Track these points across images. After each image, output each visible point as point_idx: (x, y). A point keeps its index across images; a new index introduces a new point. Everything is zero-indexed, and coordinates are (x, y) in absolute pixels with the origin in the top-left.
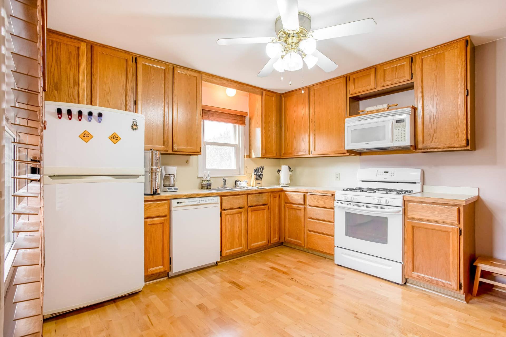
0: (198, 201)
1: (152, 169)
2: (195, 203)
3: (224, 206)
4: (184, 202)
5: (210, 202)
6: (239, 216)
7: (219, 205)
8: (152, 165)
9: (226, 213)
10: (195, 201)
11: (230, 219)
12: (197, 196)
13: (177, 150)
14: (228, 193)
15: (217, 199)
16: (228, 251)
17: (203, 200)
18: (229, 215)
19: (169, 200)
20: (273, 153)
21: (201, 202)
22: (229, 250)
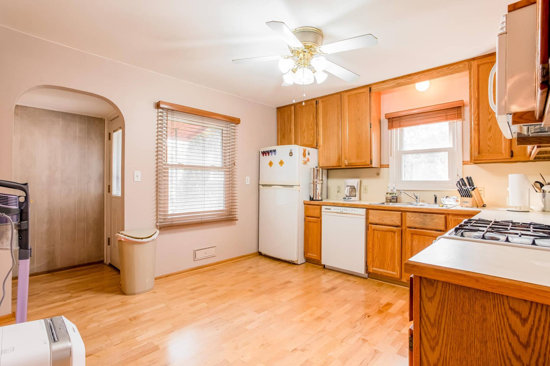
0: (342, 209)
1: (313, 181)
2: (339, 211)
3: (371, 220)
4: (330, 209)
5: (353, 212)
6: (391, 235)
7: (364, 217)
8: (314, 179)
9: (373, 228)
10: (339, 210)
11: (379, 235)
12: (343, 205)
13: (348, 164)
14: (376, 207)
15: (363, 211)
16: (375, 269)
17: (346, 210)
18: (378, 231)
19: (320, 206)
20: (502, 153)
21: (344, 212)
22: (377, 268)
